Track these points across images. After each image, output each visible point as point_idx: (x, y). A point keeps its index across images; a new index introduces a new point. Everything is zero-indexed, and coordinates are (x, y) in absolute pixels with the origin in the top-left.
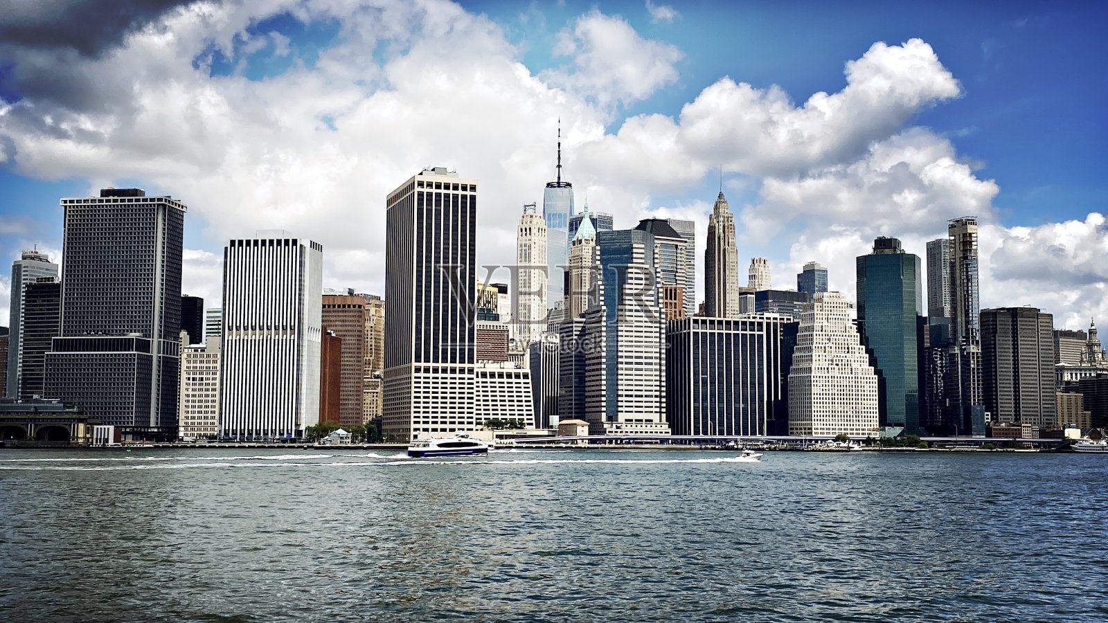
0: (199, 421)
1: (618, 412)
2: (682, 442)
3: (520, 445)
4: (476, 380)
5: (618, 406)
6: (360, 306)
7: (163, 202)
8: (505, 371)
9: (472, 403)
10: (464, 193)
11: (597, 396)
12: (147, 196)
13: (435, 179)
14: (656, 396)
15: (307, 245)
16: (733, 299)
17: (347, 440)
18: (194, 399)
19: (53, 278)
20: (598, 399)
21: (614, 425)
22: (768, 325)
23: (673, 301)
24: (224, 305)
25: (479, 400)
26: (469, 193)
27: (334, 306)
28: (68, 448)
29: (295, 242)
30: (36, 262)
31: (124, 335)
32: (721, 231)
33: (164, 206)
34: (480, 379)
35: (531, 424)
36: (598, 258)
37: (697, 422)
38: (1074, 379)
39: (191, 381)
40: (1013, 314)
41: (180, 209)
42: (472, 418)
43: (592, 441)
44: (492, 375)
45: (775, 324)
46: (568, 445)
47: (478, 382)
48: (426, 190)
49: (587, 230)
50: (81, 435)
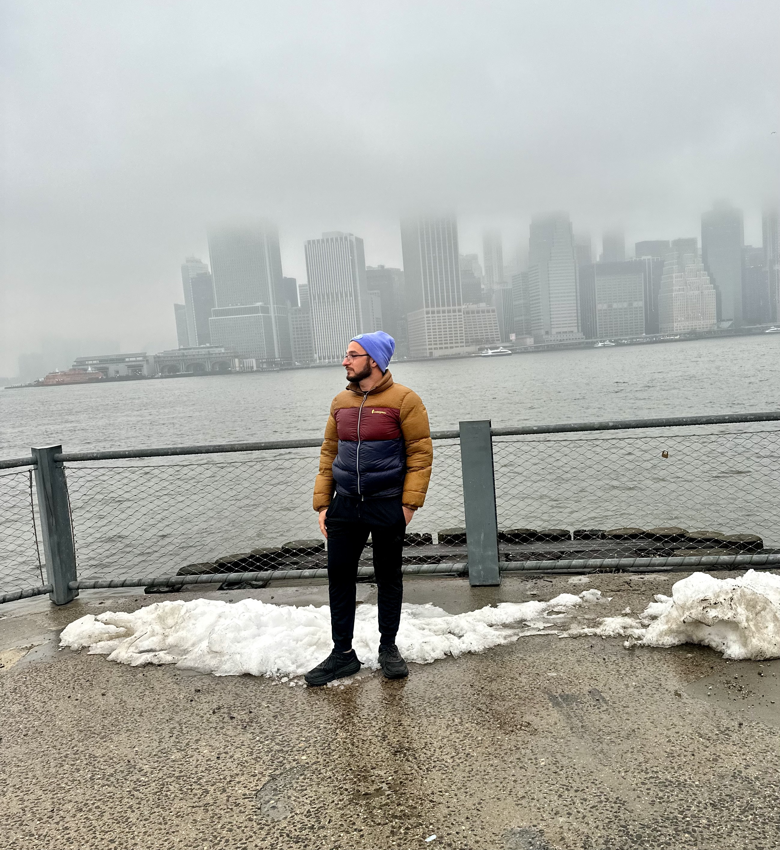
0: (303, 353)
1: (551, 328)
4: (463, 315)
5: (551, 325)
6: (389, 276)
8: (480, 309)
9: (462, 330)
14: (574, 316)
15: (354, 240)
20: (539, 321)
22: (644, 264)
24: (309, 282)
25: (466, 328)
27: (374, 277)
29: (345, 238)
30: (194, 264)
31: (253, 304)
34: (466, 315)
35: (499, 340)
42: (463, 339)
43: (535, 347)
44: (473, 312)
46: (523, 351)
50: (237, 365)
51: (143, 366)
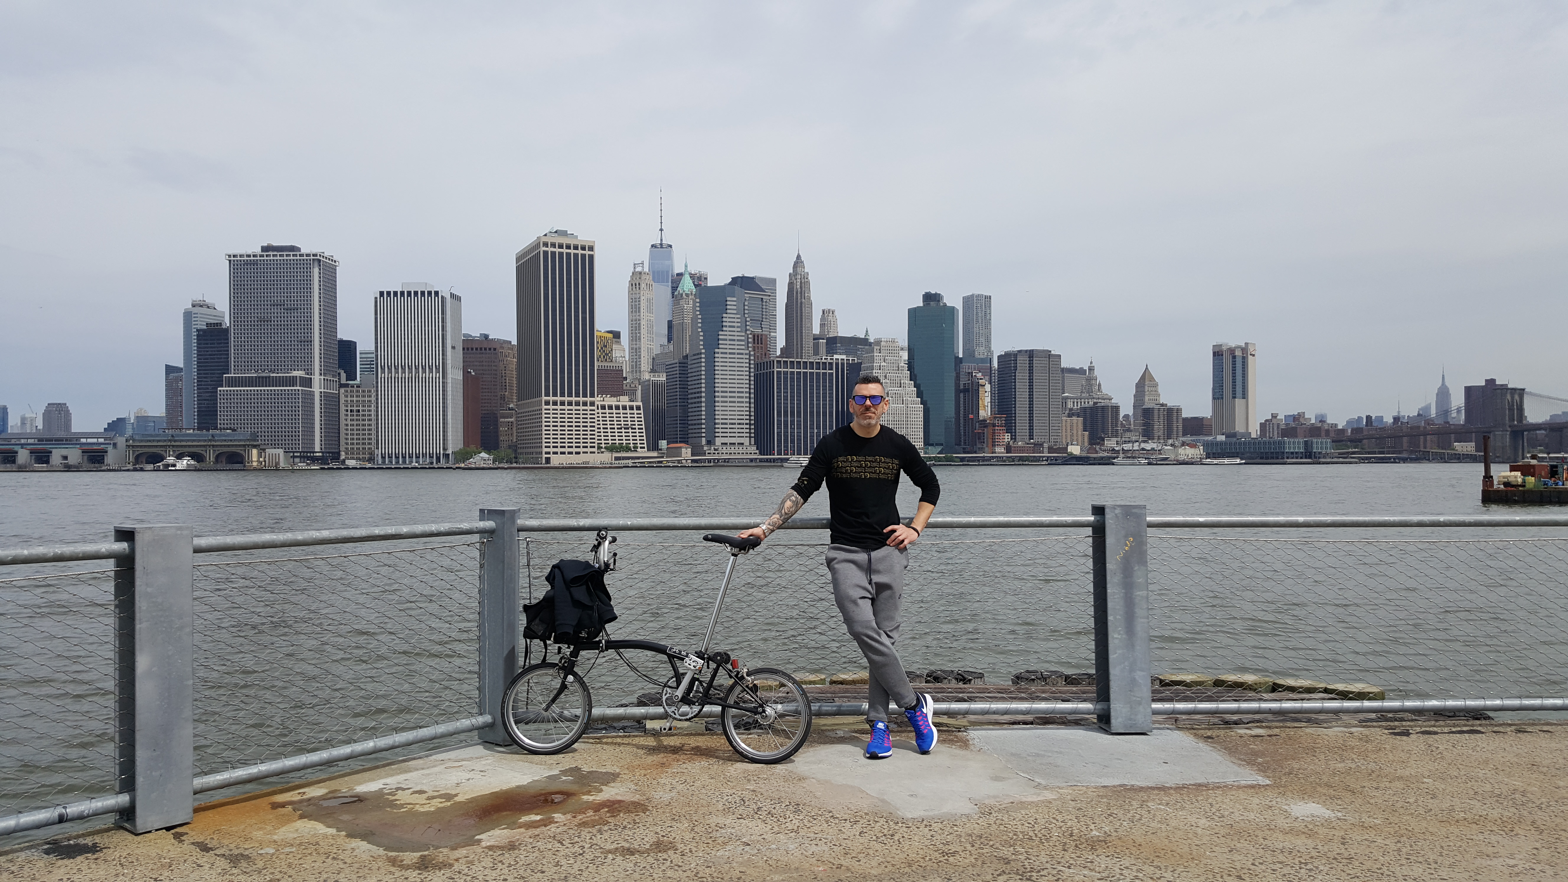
0: (358, 446)
1: (715, 437)
2: (767, 460)
3: (635, 465)
4: (597, 411)
5: (715, 432)
6: (495, 349)
7: (318, 257)
8: (620, 404)
9: (594, 431)
10: (583, 252)
11: (698, 424)
12: (303, 251)
13: (558, 240)
14: (746, 424)
15: (448, 297)
16: (808, 344)
17: (489, 462)
18: (353, 427)
19: (221, 323)
20: (699, 426)
21: (712, 448)
22: (837, 364)
23: (760, 345)
24: (376, 347)
25: (600, 428)
26: (587, 252)
27: (472, 349)
28: (244, 470)
29: (437, 293)
30: (204, 310)
31: (288, 373)
32: (798, 287)
33: (319, 261)
34: (600, 411)
35: (644, 448)
36: (698, 309)
37: (779, 446)
38: (1075, 407)
39: (349, 413)
40: (1030, 355)
41: (333, 263)
42: (594, 443)
43: (693, 461)
44: (610, 407)
45: (843, 364)
46: (675, 465)
47: (598, 413)
48: (550, 249)
49: (687, 285)
50: (255, 459)
51: (106, 452)
